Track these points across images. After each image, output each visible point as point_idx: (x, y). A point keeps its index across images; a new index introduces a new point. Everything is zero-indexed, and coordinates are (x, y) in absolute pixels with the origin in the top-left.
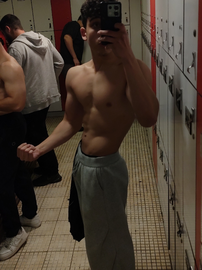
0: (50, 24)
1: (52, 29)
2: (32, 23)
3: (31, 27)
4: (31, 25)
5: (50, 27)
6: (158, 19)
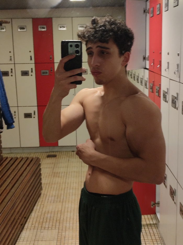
0: (31, 57)
1: (33, 61)
2: (12, 54)
3: (11, 59)
4: (11, 57)
5: (31, 59)
6: (168, 54)
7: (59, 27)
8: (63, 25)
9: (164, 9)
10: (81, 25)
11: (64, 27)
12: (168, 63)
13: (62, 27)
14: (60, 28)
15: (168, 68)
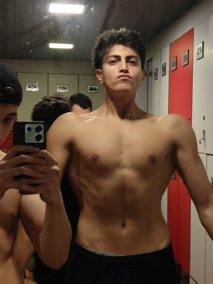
6: (204, 119)
7: (27, 87)
8: (34, 85)
9: (195, 57)
10: (61, 86)
11: (35, 87)
12: (204, 132)
13: (32, 86)
14: (29, 87)
15: (204, 139)
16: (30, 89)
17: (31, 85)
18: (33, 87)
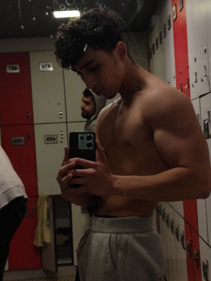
6: (195, 60)
11: (49, 66)
12: (196, 73)
13: (46, 65)
14: (43, 67)
15: (196, 81)
16: (44, 69)
17: (44, 64)
18: (46, 67)
